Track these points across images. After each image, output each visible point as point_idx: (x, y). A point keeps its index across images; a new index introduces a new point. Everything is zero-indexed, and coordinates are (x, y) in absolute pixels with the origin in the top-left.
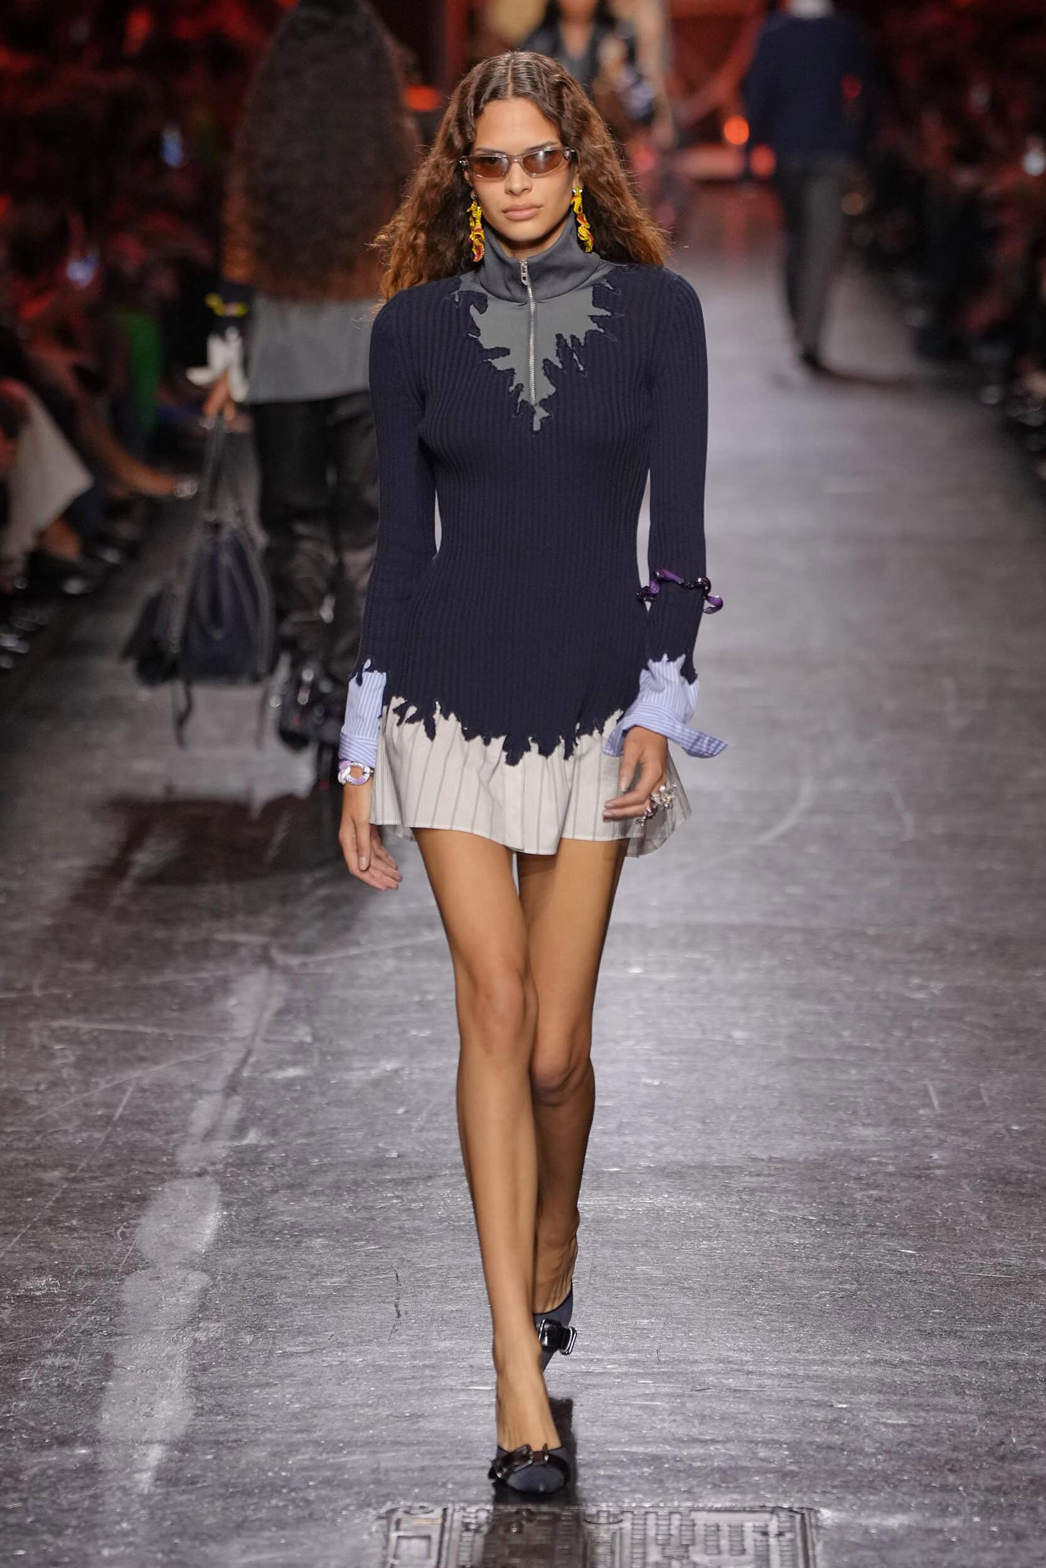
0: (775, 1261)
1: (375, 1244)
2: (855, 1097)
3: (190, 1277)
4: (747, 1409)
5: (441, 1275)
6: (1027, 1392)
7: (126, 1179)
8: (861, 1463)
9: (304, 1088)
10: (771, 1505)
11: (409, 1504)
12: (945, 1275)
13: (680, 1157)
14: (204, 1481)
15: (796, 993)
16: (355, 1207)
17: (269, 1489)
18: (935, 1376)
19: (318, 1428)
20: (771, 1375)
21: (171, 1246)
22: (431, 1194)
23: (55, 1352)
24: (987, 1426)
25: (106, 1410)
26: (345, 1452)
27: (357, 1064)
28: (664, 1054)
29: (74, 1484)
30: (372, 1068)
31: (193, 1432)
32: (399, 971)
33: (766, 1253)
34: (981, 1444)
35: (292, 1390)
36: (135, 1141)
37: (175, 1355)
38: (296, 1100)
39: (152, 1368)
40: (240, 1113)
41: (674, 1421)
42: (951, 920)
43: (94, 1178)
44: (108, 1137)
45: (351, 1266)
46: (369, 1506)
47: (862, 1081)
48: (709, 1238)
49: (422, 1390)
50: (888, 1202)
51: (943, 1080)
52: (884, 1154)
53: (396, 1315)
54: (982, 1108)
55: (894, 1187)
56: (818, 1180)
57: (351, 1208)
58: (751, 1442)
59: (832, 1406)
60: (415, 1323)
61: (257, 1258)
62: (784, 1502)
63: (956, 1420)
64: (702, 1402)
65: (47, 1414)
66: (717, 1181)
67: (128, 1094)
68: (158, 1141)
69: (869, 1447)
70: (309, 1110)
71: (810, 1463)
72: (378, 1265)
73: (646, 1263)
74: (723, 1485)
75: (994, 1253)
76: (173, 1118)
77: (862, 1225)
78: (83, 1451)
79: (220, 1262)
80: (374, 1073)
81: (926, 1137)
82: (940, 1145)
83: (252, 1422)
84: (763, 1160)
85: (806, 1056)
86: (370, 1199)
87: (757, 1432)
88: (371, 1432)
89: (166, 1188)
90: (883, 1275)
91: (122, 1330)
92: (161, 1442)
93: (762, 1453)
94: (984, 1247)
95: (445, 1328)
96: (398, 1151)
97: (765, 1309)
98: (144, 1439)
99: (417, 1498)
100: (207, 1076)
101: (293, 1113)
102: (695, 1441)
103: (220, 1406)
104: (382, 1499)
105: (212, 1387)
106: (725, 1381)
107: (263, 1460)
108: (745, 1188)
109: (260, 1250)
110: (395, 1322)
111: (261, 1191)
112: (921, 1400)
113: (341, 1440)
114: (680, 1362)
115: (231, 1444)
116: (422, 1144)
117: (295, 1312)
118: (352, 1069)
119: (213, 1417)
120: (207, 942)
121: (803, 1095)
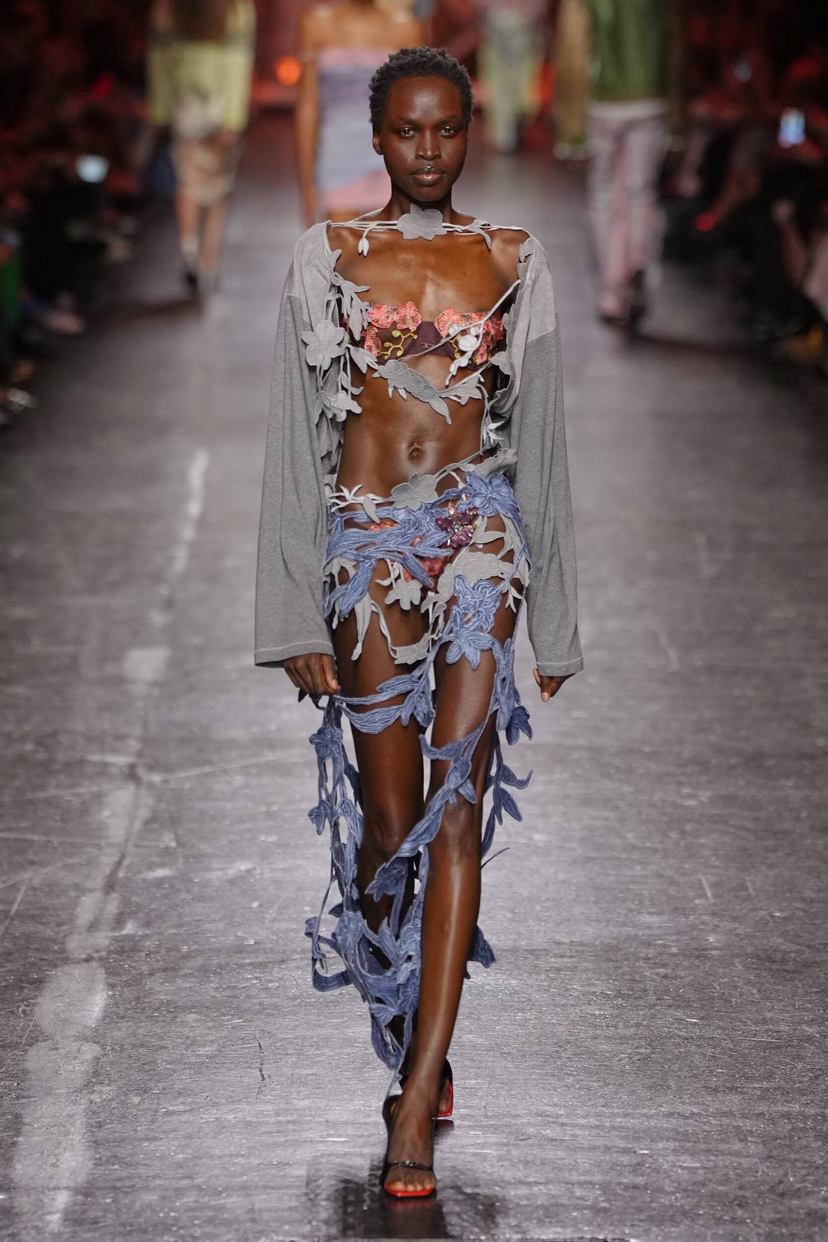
0: (580, 1029)
1: (240, 1018)
2: (641, 890)
4: (563, 1155)
5: (297, 1044)
6: (799, 1138)
7: (24, 965)
8: (662, 1200)
9: (172, 886)
10: (588, 1236)
12: (725, 1040)
14: (105, 1221)
15: (586, 802)
16: (221, 987)
17: (161, 1227)
18: (721, 1125)
19: (200, 1175)
20: (582, 1127)
21: (66, 1021)
22: (284, 975)
24: (768, 1167)
25: (19, 1161)
26: (224, 1195)
27: (215, 865)
30: (229, 869)
31: (94, 1179)
32: (246, 786)
33: (572, 1023)
34: (763, 1183)
35: (176, 1143)
36: (30, 932)
37: (74, 1115)
38: (166, 896)
39: (55, 1126)
40: (118, 908)
41: (502, 1166)
42: (714, 739)
44: (7, 928)
45: (221, 1038)
47: (646, 876)
48: (523, 1010)
49: (286, 1141)
50: (673, 978)
51: (714, 875)
52: (668, 937)
53: (261, 1078)
54: (749, 898)
55: (677, 965)
56: (613, 961)
57: (217, 988)
58: (568, 1183)
59: (635, 1152)
60: (278, 1085)
61: (139, 1031)
62: (599, 1233)
63: (741, 1163)
64: (525, 1150)
66: (528, 962)
67: (22, 893)
68: (49, 933)
69: (669, 1186)
70: (177, 905)
71: (619, 1200)
72: (243, 1036)
73: (471, 1032)
74: (547, 1220)
75: (765, 1021)
76: (61, 913)
77: (652, 998)
78: (1, 1197)
79: (108, 1034)
80: (231, 873)
81: (703, 923)
82: (715, 929)
83: (143, 1171)
84: (565, 944)
85: (597, 855)
86: (233, 980)
87: (572, 1175)
88: (245, 1178)
89: (59, 972)
90: (672, 1040)
91: (28, 1093)
92: (67, 1188)
93: (578, 1192)
94: (757, 1016)
95: (303, 1089)
96: (254, 939)
97: (574, 1071)
98: (52, 1185)
99: (287, 1234)
100: (88, 877)
101: (163, 908)
102: (522, 1182)
103: (115, 1157)
104: (257, 1235)
105: (108, 1141)
106: (543, 1132)
107: (155, 1203)
108: (551, 968)
109: (143, 1024)
110: (260, 1084)
111: (140, 974)
112: (711, 1147)
113: (220, 1185)
114: (504, 1116)
115: (126, 1189)
116: (275, 933)
117: (175, 1076)
118: (212, 870)
119: (110, 1167)
120: (82, 762)
121: (596, 888)
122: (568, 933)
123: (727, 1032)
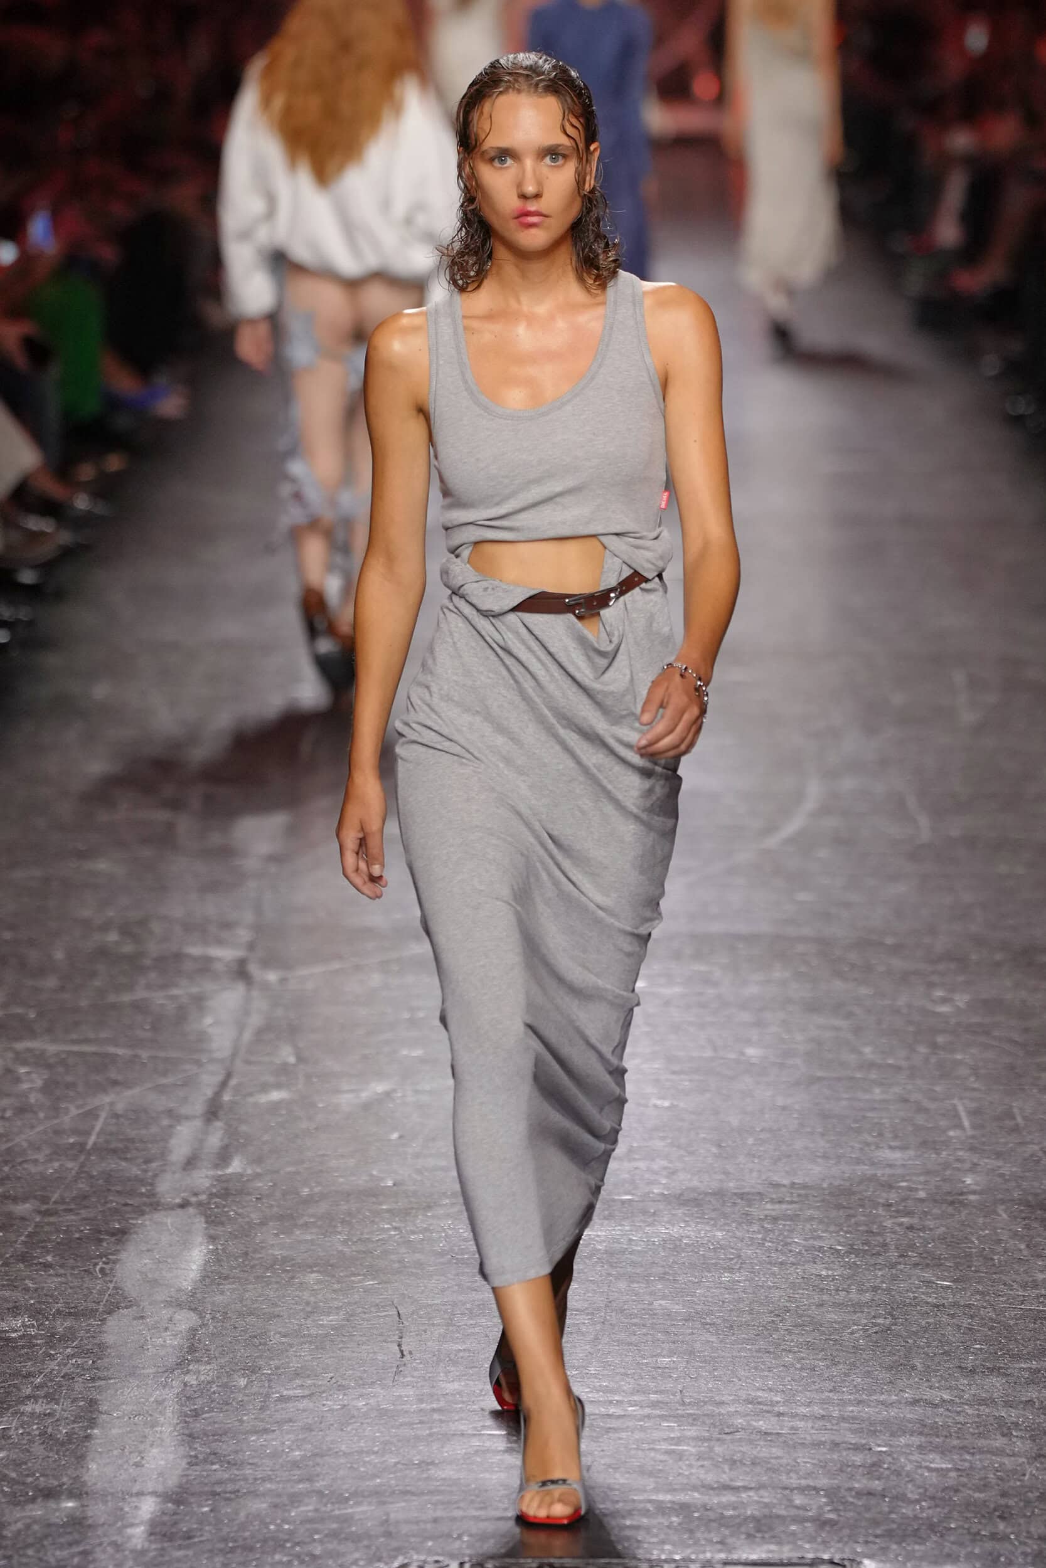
0: (803, 1294)
1: (373, 1279)
2: (881, 1118)
3: (177, 1317)
4: (780, 1453)
5: (445, 1312)
7: (103, 1212)
8: (904, 1511)
9: (290, 1112)
10: (810, 1556)
11: (422, 1558)
12: (985, 1308)
13: (695, 1183)
14: (202, 1535)
15: (812, 1007)
16: (351, 1240)
17: (271, 1543)
18: (979, 1416)
19: (321, 1477)
20: (804, 1417)
21: (154, 1283)
22: (431, 1225)
23: (36, 1398)
24: (1037, 1469)
25: (92, 1460)
26: (351, 1503)
27: (345, 1087)
28: (674, 1073)
29: (62, 1540)
30: (362, 1090)
31: (187, 1482)
32: (385, 986)
33: (793, 1285)
34: (1031, 1489)
35: (292, 1436)
36: (111, 1171)
37: (164, 1400)
38: (282, 1125)
39: (140, 1415)
40: (222, 1140)
41: (702, 1466)
42: (973, 928)
43: (70, 1210)
44: (82, 1166)
45: (349, 1304)
46: (379, 1560)
47: (887, 1101)
48: (730, 1270)
49: (430, 1435)
50: (920, 1230)
51: (972, 1099)
52: (914, 1178)
53: (399, 1355)
54: (1016, 1129)
55: (926, 1213)
56: (845, 1207)
57: (345, 1242)
58: (786, 1488)
59: (870, 1449)
60: (420, 1363)
61: (247, 1295)
62: (824, 1552)
63: (1004, 1464)
64: (731, 1446)
65: (30, 1465)
66: (737, 1208)
67: (101, 1120)
68: (135, 1171)
69: (912, 1492)
70: (297, 1136)
71: (850, 1510)
72: (378, 1301)
73: (664, 1297)
74: (759, 1535)
75: (1035, 1285)
76: (150, 1146)
77: (893, 1255)
78: (70, 1504)
79: (208, 1299)
80: (364, 1095)
81: (958, 1160)
82: (973, 1168)
83: (250, 1471)
84: (784, 1186)
85: (826, 1074)
86: (366, 1231)
87: (791, 1478)
88: (378, 1481)
89: (146, 1221)
90: (919, 1308)
91: (105, 1374)
92: (154, 1493)
93: (798, 1500)
94: (1027, 1279)
95: (452, 1369)
96: (392, 1179)
97: (794, 1346)
98: (134, 1491)
99: (430, 1552)
100: (185, 1100)
101: (279, 1140)
102: (725, 1487)
103: (215, 1454)
104: (392, 1553)
105: (206, 1434)
106: (754, 1423)
107: (264, 1512)
108: (766, 1216)
109: (250, 1287)
110: (398, 1363)
111: (249, 1223)
112: (966, 1442)
113: (347, 1490)
114: (705, 1403)
115: (228, 1495)
116: (419, 1172)
117: (291, 1353)
118: (341, 1092)
119: (208, 1467)
120: (179, 957)
121: (825, 1116)
122: (787, 1172)
123: (987, 1298)
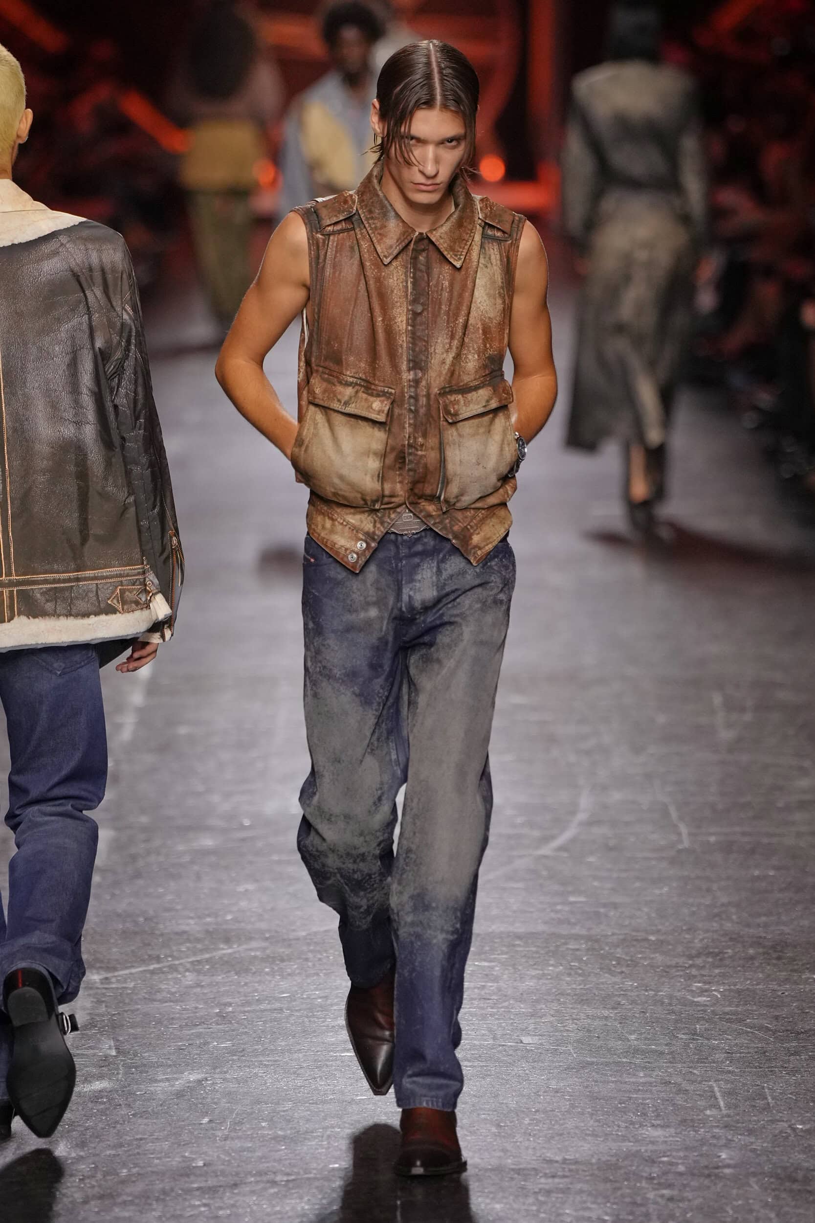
2: (644, 1099)
9: (110, 1100)
15: (582, 1000)
16: (164, 1216)
22: (237, 1201)
27: (161, 1076)
30: (177, 1079)
32: (198, 984)
38: (103, 1112)
42: (728, 926)
47: (651, 1083)
50: (680, 1201)
51: (727, 1082)
52: (674, 1154)
54: (767, 1108)
55: (685, 1186)
56: (611, 1181)
66: (514, 1183)
70: (117, 1122)
80: (178, 1084)
81: (714, 1137)
82: (728, 1144)
84: (557, 1162)
85: (595, 1060)
86: (178, 1207)
96: (204, 1160)
101: (101, 1125)
108: (540, 1189)
111: (71, 1202)
116: (227, 1153)
118: (156, 1081)
121: (594, 1098)
